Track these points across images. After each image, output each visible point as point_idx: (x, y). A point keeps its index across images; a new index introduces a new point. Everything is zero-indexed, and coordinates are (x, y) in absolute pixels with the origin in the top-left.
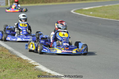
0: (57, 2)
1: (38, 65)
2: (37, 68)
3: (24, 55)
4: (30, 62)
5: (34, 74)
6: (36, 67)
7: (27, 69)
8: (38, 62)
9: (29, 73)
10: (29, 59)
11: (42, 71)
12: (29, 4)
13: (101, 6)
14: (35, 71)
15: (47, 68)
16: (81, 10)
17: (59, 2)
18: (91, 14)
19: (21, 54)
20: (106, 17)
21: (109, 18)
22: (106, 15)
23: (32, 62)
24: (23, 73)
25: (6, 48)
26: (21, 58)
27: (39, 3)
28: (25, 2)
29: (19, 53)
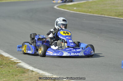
1: (20, 63)
2: (19, 66)
4: (12, 59)
5: (16, 71)
6: (18, 64)
7: (9, 66)
9: (11, 71)
10: (11, 57)
11: (24, 69)
13: (85, 1)
14: (17, 68)
15: (29, 65)
18: (75, 9)
20: (90, 12)
22: (90, 10)
23: (14, 59)
24: (4, 70)
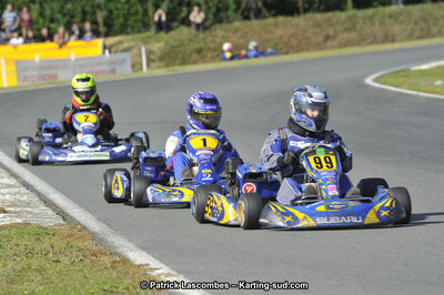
0: (326, 48)
3: (143, 248)
4: (155, 273)
8: (180, 272)
16: (405, 73)
17: (333, 47)
18: (437, 87)
19: (131, 245)
25: (84, 228)
26: (126, 261)
28: (210, 55)
29: (127, 243)
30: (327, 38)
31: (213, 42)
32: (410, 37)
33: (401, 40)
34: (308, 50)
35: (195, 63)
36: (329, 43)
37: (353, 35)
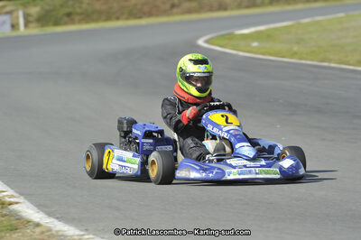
6: (10, 207)
12: (87, 22)
16: (230, 37)
17: (177, 14)
21: (301, 59)
23: (5, 194)
27: (118, 19)
28: (77, 18)
30: (173, 6)
31: (80, 8)
32: (239, 7)
33: (232, 9)
34: (157, 15)
35: (65, 24)
36: (175, 10)
37: (194, 5)
